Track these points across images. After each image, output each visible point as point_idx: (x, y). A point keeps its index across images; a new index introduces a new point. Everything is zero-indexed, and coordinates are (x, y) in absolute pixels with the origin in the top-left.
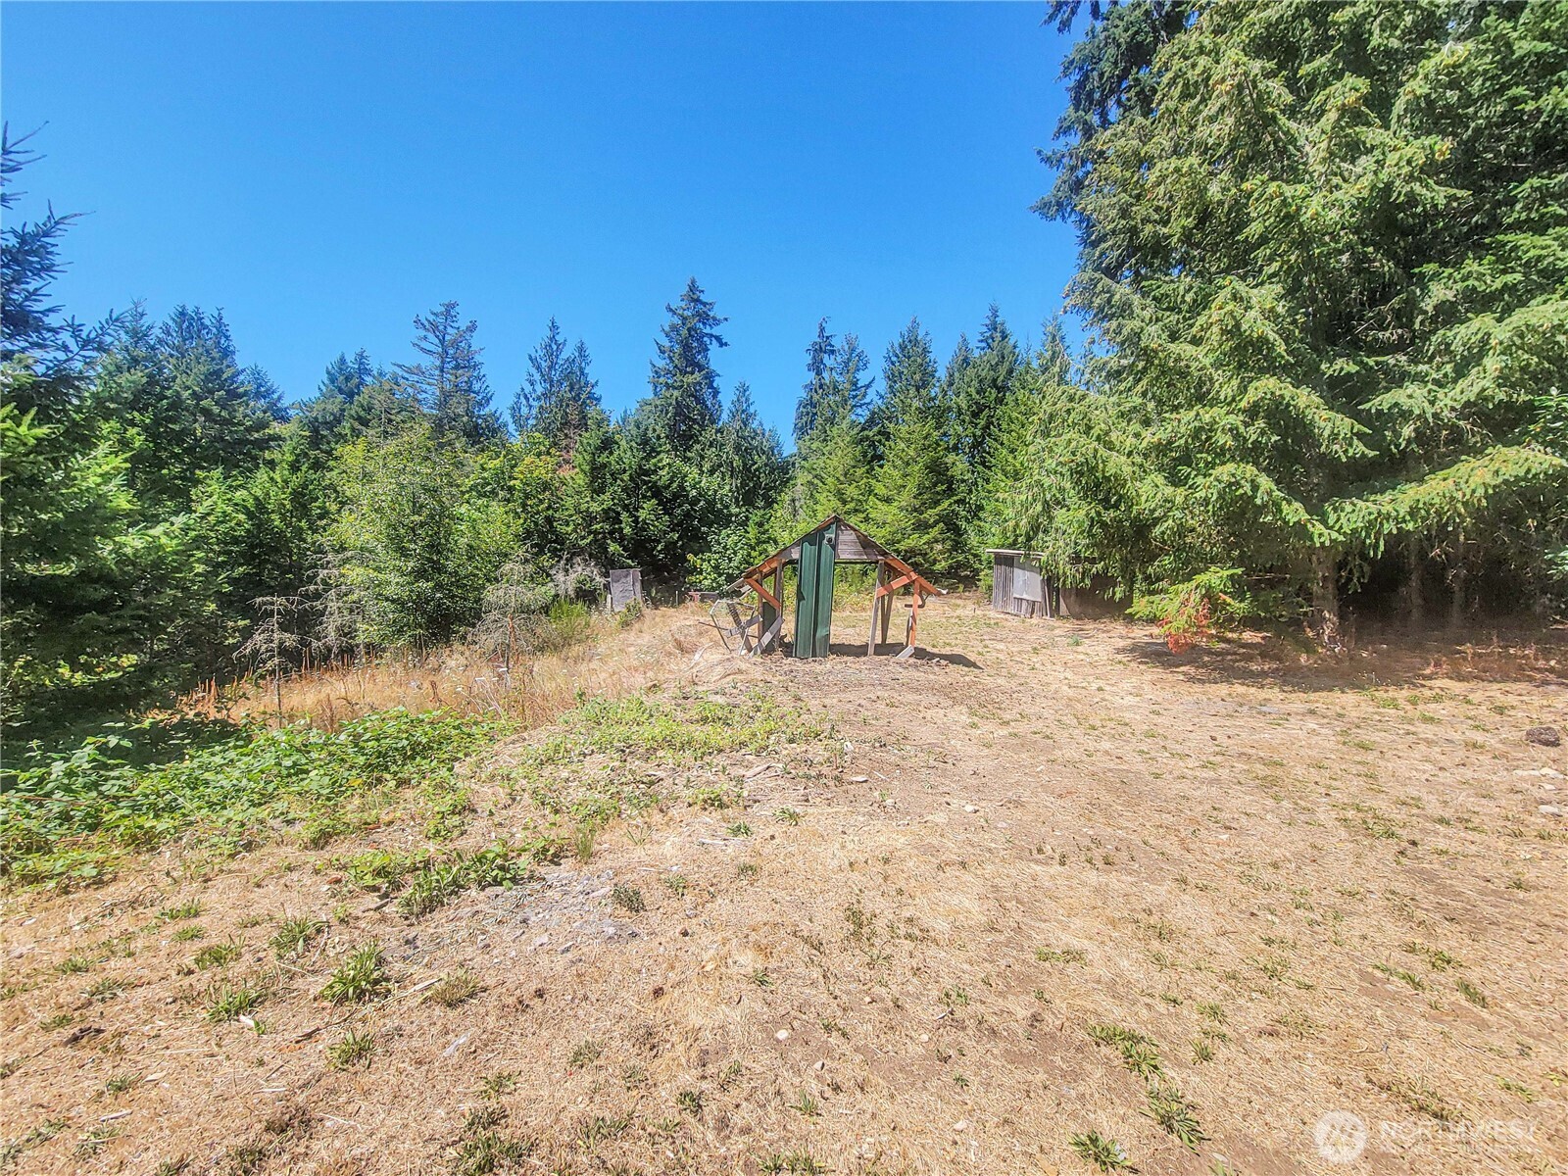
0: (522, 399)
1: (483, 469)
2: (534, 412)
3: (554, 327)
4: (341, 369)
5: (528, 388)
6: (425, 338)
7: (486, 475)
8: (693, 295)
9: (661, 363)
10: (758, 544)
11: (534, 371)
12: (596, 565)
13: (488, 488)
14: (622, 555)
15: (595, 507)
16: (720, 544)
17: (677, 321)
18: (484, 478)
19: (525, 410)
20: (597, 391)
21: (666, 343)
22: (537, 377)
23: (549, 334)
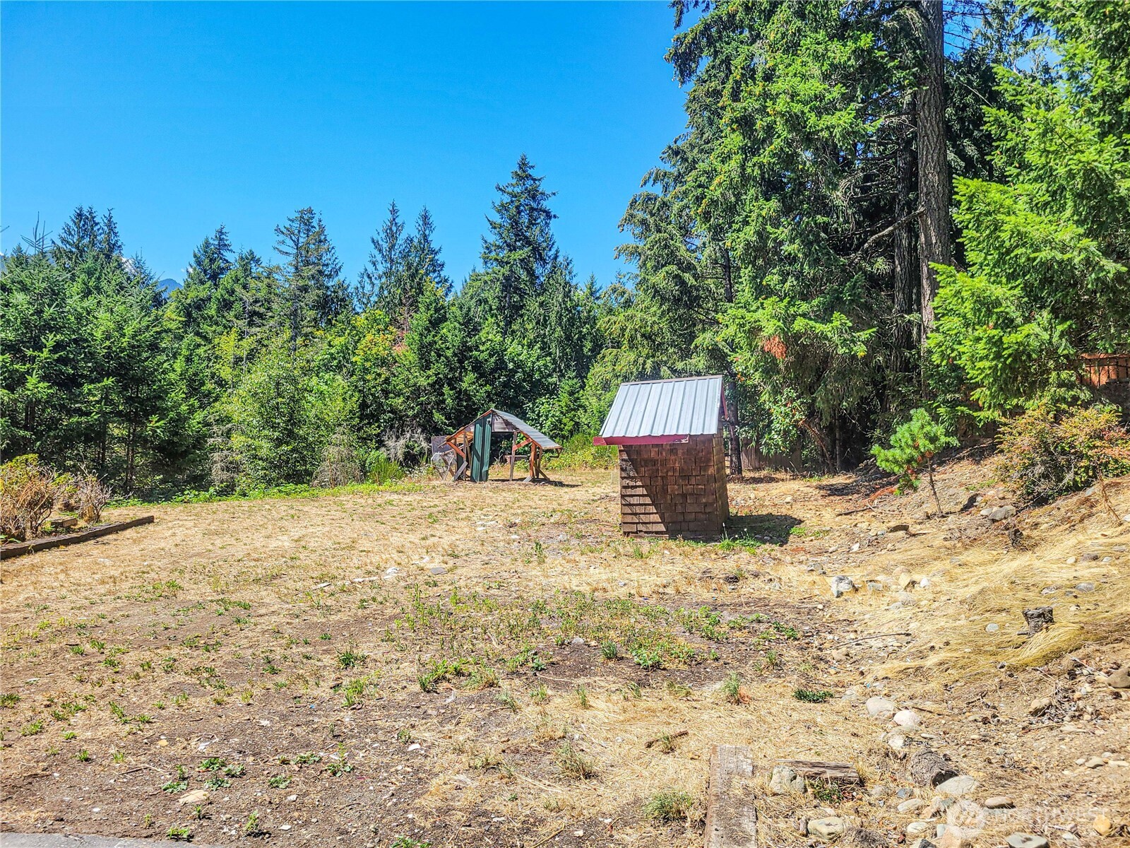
0: (366, 278)
1: (330, 345)
2: (376, 290)
3: (394, 211)
4: (206, 252)
5: (371, 269)
6: (283, 242)
7: (332, 351)
8: (523, 172)
9: (492, 238)
10: (568, 412)
11: (376, 252)
12: (422, 431)
13: (335, 363)
14: (445, 424)
15: (423, 382)
16: (533, 412)
17: (507, 199)
18: (332, 354)
19: (368, 287)
20: (440, 258)
21: (497, 219)
22: (379, 257)
23: (390, 217)
